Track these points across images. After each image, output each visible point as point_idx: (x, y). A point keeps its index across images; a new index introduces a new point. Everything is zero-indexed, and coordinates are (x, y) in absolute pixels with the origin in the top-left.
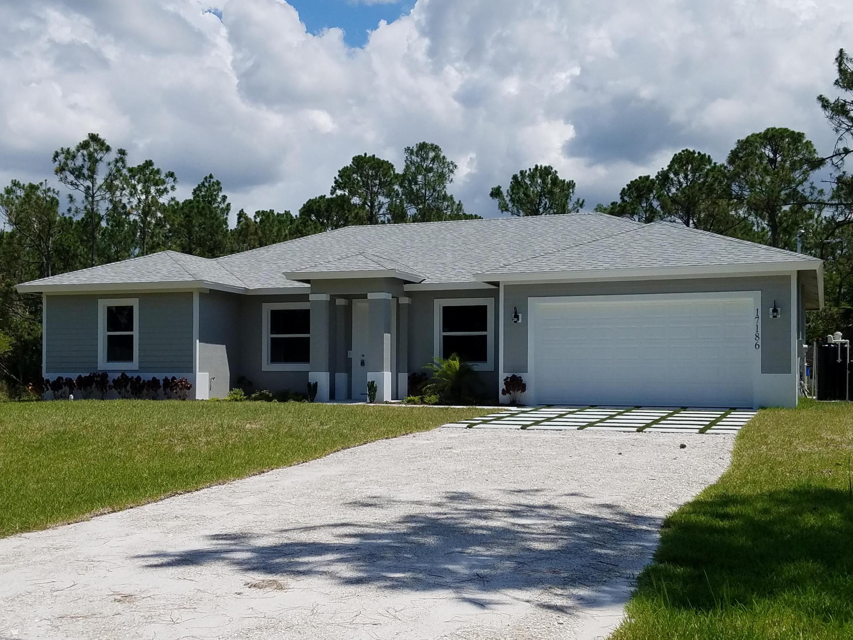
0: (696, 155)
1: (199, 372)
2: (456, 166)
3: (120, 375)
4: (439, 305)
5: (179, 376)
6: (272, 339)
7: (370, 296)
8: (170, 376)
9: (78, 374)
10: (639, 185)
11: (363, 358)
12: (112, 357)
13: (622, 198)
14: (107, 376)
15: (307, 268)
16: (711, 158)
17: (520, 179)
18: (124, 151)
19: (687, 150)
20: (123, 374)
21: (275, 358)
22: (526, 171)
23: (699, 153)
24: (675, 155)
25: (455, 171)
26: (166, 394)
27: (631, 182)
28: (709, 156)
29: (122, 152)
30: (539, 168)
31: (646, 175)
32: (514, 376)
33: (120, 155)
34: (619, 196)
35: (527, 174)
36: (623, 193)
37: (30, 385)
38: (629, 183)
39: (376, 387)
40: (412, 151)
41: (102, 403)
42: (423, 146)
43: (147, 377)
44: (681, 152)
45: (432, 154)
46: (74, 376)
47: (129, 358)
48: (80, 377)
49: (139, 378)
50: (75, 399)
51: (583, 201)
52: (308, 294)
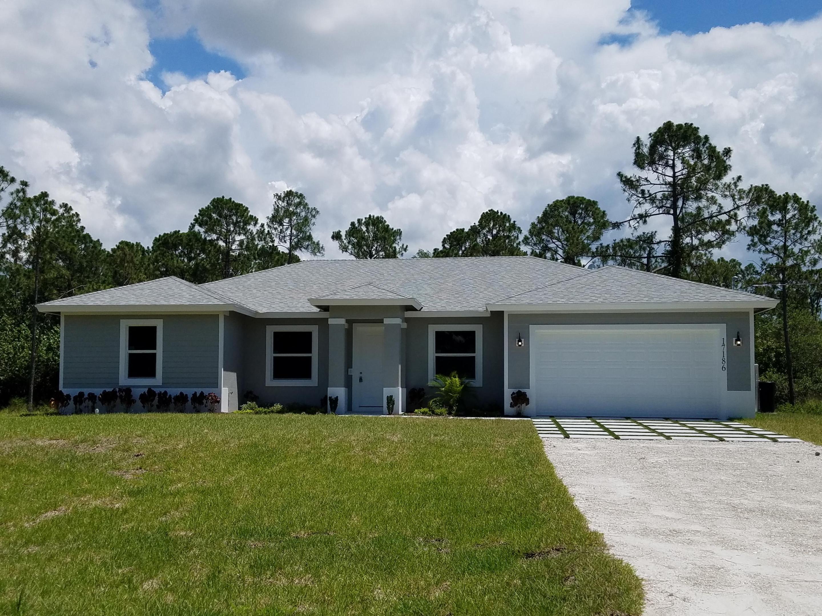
0: (499, 214)
1: (224, 387)
2: (318, 212)
3: (146, 390)
4: (432, 329)
5: (206, 391)
6: (274, 357)
7: (387, 321)
8: (199, 391)
9: (104, 389)
10: (457, 236)
11: (361, 375)
12: (133, 373)
13: (443, 245)
14: (131, 391)
15: (328, 295)
16: (511, 217)
17: (357, 225)
18: (26, 183)
19: (492, 210)
20: (150, 391)
21: (278, 374)
22: (362, 220)
23: (501, 213)
24: (484, 213)
25: (317, 216)
26: (195, 407)
27: (451, 233)
28: (509, 216)
29: (25, 184)
30: (372, 217)
31: (462, 228)
32: (519, 391)
33: (22, 186)
34: (441, 244)
35: (363, 222)
36: (444, 241)
37: (52, 400)
38: (449, 234)
39: (394, 401)
40: (280, 197)
41: (128, 416)
42: (289, 194)
43: (174, 392)
44: (487, 211)
45: (297, 200)
46: (98, 392)
47: (152, 374)
48: (104, 392)
49: (166, 393)
50: (101, 413)
51: (407, 246)
52: (328, 318)
